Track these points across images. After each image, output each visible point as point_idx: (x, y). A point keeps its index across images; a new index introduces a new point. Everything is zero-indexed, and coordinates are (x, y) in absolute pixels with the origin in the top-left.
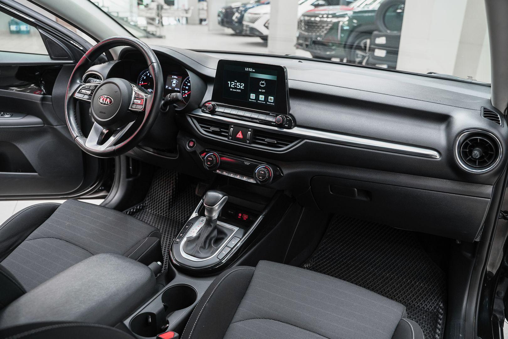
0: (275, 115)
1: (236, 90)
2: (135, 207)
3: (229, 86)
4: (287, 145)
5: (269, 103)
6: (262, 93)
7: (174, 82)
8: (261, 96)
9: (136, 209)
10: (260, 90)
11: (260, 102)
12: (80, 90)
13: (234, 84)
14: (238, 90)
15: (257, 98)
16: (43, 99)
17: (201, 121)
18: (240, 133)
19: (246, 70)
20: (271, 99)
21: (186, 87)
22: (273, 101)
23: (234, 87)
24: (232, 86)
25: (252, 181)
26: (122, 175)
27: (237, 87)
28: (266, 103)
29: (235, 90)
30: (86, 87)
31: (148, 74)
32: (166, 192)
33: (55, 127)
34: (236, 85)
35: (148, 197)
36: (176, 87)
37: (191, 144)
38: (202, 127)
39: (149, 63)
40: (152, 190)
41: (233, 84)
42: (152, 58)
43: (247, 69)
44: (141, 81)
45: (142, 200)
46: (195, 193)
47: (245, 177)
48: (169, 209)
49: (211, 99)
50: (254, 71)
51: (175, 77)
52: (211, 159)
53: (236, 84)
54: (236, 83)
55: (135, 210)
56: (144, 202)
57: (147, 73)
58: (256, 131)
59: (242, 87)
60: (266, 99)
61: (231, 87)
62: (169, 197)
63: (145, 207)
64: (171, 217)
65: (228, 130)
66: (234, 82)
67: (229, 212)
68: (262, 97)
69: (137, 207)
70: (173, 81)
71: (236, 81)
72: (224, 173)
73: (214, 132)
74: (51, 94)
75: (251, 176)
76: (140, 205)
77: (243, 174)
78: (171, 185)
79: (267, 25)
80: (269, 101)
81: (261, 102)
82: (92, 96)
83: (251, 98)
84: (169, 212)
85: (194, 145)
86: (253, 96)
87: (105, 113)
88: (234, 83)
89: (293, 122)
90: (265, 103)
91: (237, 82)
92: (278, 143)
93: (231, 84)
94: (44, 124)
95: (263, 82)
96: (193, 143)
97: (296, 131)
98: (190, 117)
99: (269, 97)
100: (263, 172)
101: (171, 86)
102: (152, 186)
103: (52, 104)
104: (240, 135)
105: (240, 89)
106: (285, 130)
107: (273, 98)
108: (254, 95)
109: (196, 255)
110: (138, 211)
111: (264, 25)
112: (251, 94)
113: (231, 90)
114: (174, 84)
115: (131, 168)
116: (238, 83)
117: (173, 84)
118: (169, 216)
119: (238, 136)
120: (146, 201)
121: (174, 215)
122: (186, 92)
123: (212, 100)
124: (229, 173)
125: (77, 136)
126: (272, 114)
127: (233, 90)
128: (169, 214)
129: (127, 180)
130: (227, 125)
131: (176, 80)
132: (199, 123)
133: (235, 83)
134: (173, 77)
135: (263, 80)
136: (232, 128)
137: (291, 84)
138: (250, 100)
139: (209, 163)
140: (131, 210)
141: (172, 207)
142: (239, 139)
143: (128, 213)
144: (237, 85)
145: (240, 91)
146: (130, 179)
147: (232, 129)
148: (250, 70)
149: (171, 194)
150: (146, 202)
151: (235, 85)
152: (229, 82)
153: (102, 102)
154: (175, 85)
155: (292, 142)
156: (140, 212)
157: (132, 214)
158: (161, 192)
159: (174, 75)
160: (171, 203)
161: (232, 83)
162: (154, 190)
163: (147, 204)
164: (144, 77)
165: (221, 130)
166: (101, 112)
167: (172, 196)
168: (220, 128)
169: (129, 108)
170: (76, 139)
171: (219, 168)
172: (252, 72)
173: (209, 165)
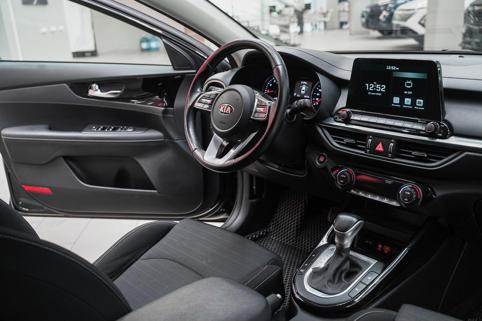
0: (425, 122)
1: (375, 94)
2: (258, 233)
3: (367, 89)
4: (441, 159)
5: (418, 108)
6: (408, 96)
7: (304, 88)
8: (406, 99)
9: (259, 235)
10: (405, 92)
11: (405, 107)
12: (201, 99)
13: (373, 87)
14: (377, 94)
15: (402, 102)
16: (165, 112)
17: (334, 131)
19: (387, 69)
20: (420, 102)
21: (316, 94)
22: (422, 105)
23: (373, 90)
24: (370, 89)
25: (394, 203)
26: (244, 195)
27: (377, 90)
28: (413, 107)
30: (207, 96)
31: (275, 81)
32: (293, 217)
33: (176, 141)
34: (376, 88)
35: (273, 221)
36: (305, 94)
37: (322, 159)
38: (334, 138)
39: (274, 66)
40: (278, 214)
41: (372, 86)
42: (277, 60)
43: (389, 68)
44: (266, 89)
45: (266, 225)
46: (327, 220)
47: (386, 199)
48: (296, 237)
49: (345, 106)
50: (398, 69)
51: (305, 83)
52: (345, 176)
53: (375, 86)
54: (376, 85)
55: (257, 236)
56: (269, 227)
57: (273, 80)
58: (401, 143)
59: (383, 90)
60: (413, 103)
61: (369, 91)
62: (297, 223)
63: (269, 233)
64: (299, 247)
65: (366, 142)
66: (373, 84)
67: (367, 241)
68: (408, 101)
69: (260, 233)
70: (302, 88)
71: (376, 83)
72: (360, 194)
73: (348, 145)
74: (173, 107)
75: (393, 197)
76: (263, 231)
77: (383, 196)
78: (300, 209)
79: (422, 22)
80: (417, 105)
81: (407, 107)
82: (212, 105)
83: (394, 102)
84: (296, 240)
85: (324, 160)
86: (396, 100)
87: (225, 123)
88: (373, 85)
89: (450, 131)
90: (411, 107)
92: (428, 157)
93: (369, 87)
94: (165, 138)
95: (409, 82)
96: (324, 157)
97: (453, 141)
98: (321, 127)
99: (418, 100)
100: (409, 193)
101: (299, 92)
102: (278, 210)
103: (174, 117)
104: (380, 148)
105: (380, 92)
106: (438, 140)
107: (422, 101)
108: (399, 98)
109: (323, 289)
110: (261, 237)
111: (420, 23)
112: (394, 98)
113: (370, 93)
114: (303, 90)
115: (254, 187)
116: (377, 85)
117: (302, 91)
118: (296, 245)
119: (377, 148)
120: (270, 226)
121: (302, 245)
122: (317, 99)
123: (347, 107)
124: (366, 194)
125: (195, 149)
126: (421, 121)
127: (372, 94)
128: (296, 243)
129: (250, 201)
130: (364, 136)
131: (305, 86)
132: (331, 134)
133: (374, 85)
134: (302, 83)
135: (409, 79)
136: (370, 138)
137: (447, 83)
138: (393, 105)
139: (342, 181)
140: (253, 236)
141: (300, 235)
142: (379, 153)
143: (250, 239)
144: (377, 87)
145: (380, 94)
146: (253, 201)
147: (370, 140)
148: (393, 68)
149: (299, 220)
150: (270, 228)
151: (374, 87)
152: (367, 85)
153: (222, 111)
154: (304, 92)
155: (447, 155)
156: (263, 239)
157: (255, 240)
158: (288, 217)
159: (304, 81)
160: (299, 230)
161: (371, 85)
162: (279, 215)
163: (271, 230)
164: (270, 85)
165: (357, 141)
166: (221, 122)
167: (301, 222)
168: (356, 139)
169: (251, 117)
170: (195, 152)
171: (354, 188)
172: (396, 71)
173: (342, 183)
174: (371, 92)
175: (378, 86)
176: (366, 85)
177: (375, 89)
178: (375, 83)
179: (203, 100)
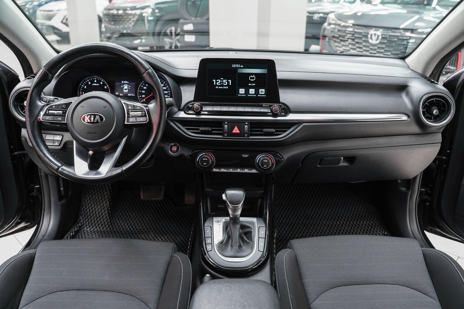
0: (269, 106)
1: (222, 87)
2: (73, 230)
3: (215, 84)
4: (285, 131)
5: (261, 96)
6: (252, 87)
7: (126, 87)
8: (250, 90)
9: (75, 232)
10: (250, 84)
11: (250, 95)
13: (220, 82)
14: (224, 87)
15: (247, 92)
17: (184, 122)
18: (236, 128)
19: (233, 66)
20: (262, 91)
21: (142, 91)
22: (264, 93)
23: (220, 84)
24: (217, 84)
25: (254, 171)
26: (52, 199)
27: (224, 84)
28: (257, 95)
29: (221, 88)
30: (53, 107)
31: (90, 83)
32: (102, 205)
34: (223, 82)
35: (82, 215)
36: (129, 92)
37: (174, 149)
38: (188, 129)
40: (84, 207)
41: (219, 81)
43: (234, 66)
44: (81, 92)
45: (76, 221)
46: (141, 199)
47: (246, 169)
48: (111, 221)
50: (242, 66)
51: (126, 82)
52: (206, 159)
53: (222, 81)
54: (223, 80)
55: (73, 233)
56: (79, 222)
57: (88, 82)
58: (253, 124)
60: (257, 92)
61: (216, 85)
62: (107, 209)
63: (81, 226)
64: (117, 229)
65: (222, 128)
67: (219, 206)
68: (252, 91)
69: (75, 229)
70: (124, 87)
71: (222, 79)
72: (223, 170)
73: (203, 132)
75: (252, 166)
76: (77, 226)
77: (243, 167)
78: (106, 196)
79: (64, 21)
80: (260, 93)
81: (251, 95)
82: (65, 116)
83: (240, 93)
84: (111, 225)
85: (178, 149)
86: (242, 91)
87: (95, 133)
88: (220, 80)
89: (287, 110)
90: (255, 96)
91: (224, 79)
92: (276, 131)
93: (216, 82)
95: (253, 77)
96: (176, 147)
97: (291, 117)
98: (172, 121)
99: (260, 90)
100: (266, 161)
101: (122, 92)
102: (83, 203)
104: (236, 130)
106: (279, 118)
107: (264, 90)
108: (244, 90)
109: (239, 255)
110: (77, 233)
112: (240, 89)
113: (217, 87)
114: (126, 89)
115: (62, 189)
116: (224, 80)
117: (124, 90)
118: (113, 229)
119: (234, 131)
120: (80, 220)
121: (119, 227)
122: (143, 96)
126: (265, 106)
127: (219, 87)
128: (112, 226)
129: (60, 203)
130: (219, 124)
131: (127, 85)
132: (183, 126)
133: (221, 80)
134: (122, 82)
135: (252, 74)
137: (280, 75)
138: (239, 95)
139: (204, 164)
140: (70, 234)
141: (112, 219)
142: (236, 135)
143: (69, 238)
144: (224, 82)
146: (63, 201)
147: (226, 126)
148: (238, 66)
149: (108, 206)
150: (81, 221)
151: (221, 82)
152: (214, 80)
154: (127, 90)
155: (289, 128)
156: (79, 234)
157: (73, 237)
158: (96, 206)
159: (124, 80)
160: (111, 215)
161: (217, 80)
162: (86, 207)
163: (82, 223)
164: (84, 87)
165: (212, 128)
166: (89, 133)
167: (110, 207)
168: (211, 127)
169: (126, 123)
170: (60, 170)
171: (217, 167)
172: (241, 68)
173: (205, 165)
174: (219, 86)
175: (225, 81)
176: (213, 80)
177: (222, 84)
179: (50, 112)
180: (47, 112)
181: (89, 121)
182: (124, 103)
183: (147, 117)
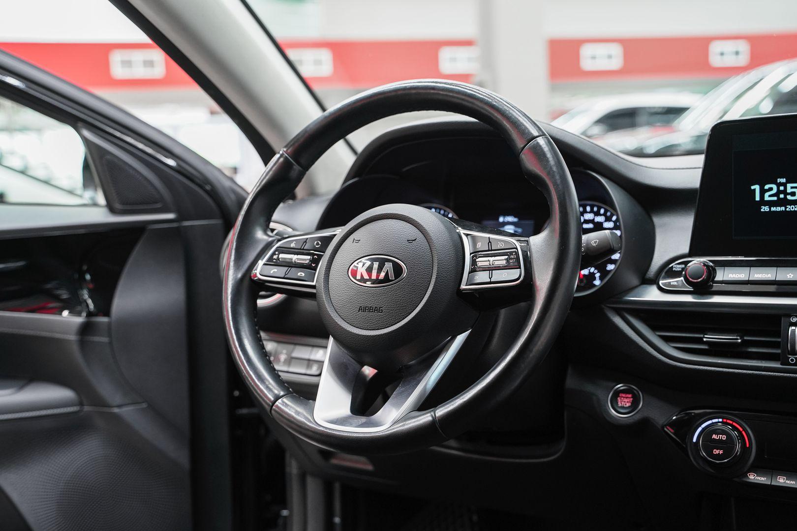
1: (783, 208)
3: (758, 198)
12: (274, 254)
13: (775, 191)
14: (791, 208)
23: (775, 198)
24: (767, 198)
27: (789, 197)
29: (779, 209)
30: (293, 245)
33: (116, 410)
34: (785, 192)
37: (625, 402)
38: (667, 339)
41: (771, 189)
51: (510, 219)
52: (724, 437)
53: (782, 188)
54: (785, 185)
61: (763, 202)
65: (779, 336)
66: (775, 183)
71: (783, 180)
72: (781, 481)
73: (716, 350)
74: (107, 313)
85: (635, 404)
87: (378, 310)
88: (774, 187)
91: (788, 182)
93: (763, 192)
94: (81, 404)
96: (630, 396)
98: (619, 312)
103: (111, 343)
113: (765, 209)
116: (789, 186)
125: (277, 398)
127: (773, 209)
130: (770, 320)
131: (513, 228)
133: (779, 185)
134: (502, 218)
139: (716, 452)
144: (789, 190)
147: (795, 329)
151: (779, 192)
152: (757, 187)
159: (505, 214)
161: (767, 187)
165: (745, 338)
166: (362, 309)
168: (742, 333)
169: (463, 287)
170: (277, 406)
171: (757, 468)
173: (718, 457)
174: (771, 204)
175: (792, 188)
176: (753, 187)
177: (782, 196)
178: (779, 180)
179: (282, 256)
180: (275, 257)
181: (366, 277)
182: (467, 235)
183: (520, 268)
